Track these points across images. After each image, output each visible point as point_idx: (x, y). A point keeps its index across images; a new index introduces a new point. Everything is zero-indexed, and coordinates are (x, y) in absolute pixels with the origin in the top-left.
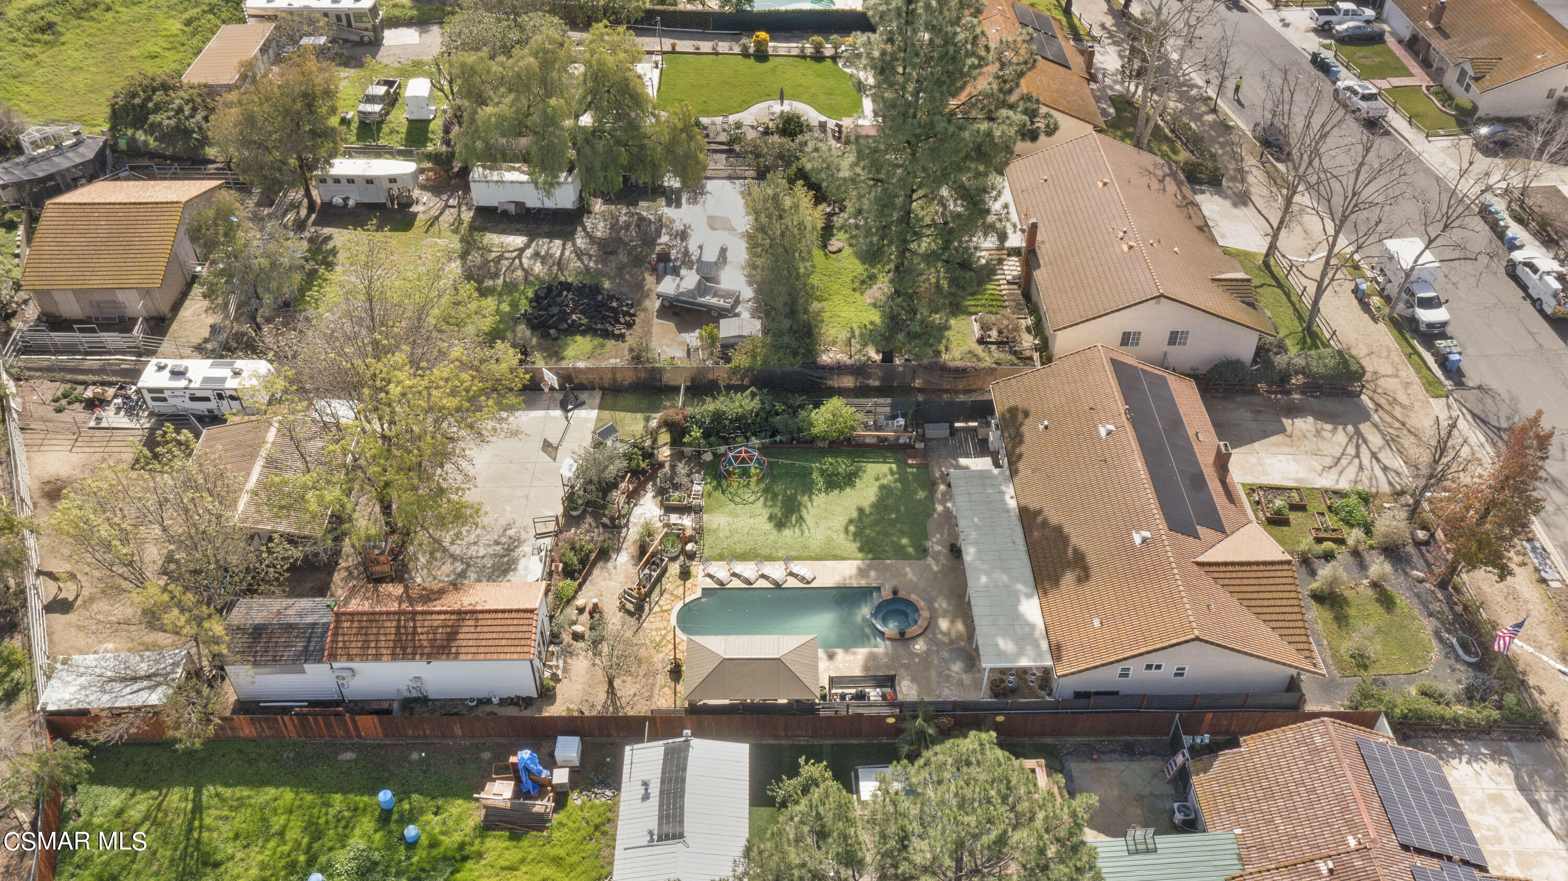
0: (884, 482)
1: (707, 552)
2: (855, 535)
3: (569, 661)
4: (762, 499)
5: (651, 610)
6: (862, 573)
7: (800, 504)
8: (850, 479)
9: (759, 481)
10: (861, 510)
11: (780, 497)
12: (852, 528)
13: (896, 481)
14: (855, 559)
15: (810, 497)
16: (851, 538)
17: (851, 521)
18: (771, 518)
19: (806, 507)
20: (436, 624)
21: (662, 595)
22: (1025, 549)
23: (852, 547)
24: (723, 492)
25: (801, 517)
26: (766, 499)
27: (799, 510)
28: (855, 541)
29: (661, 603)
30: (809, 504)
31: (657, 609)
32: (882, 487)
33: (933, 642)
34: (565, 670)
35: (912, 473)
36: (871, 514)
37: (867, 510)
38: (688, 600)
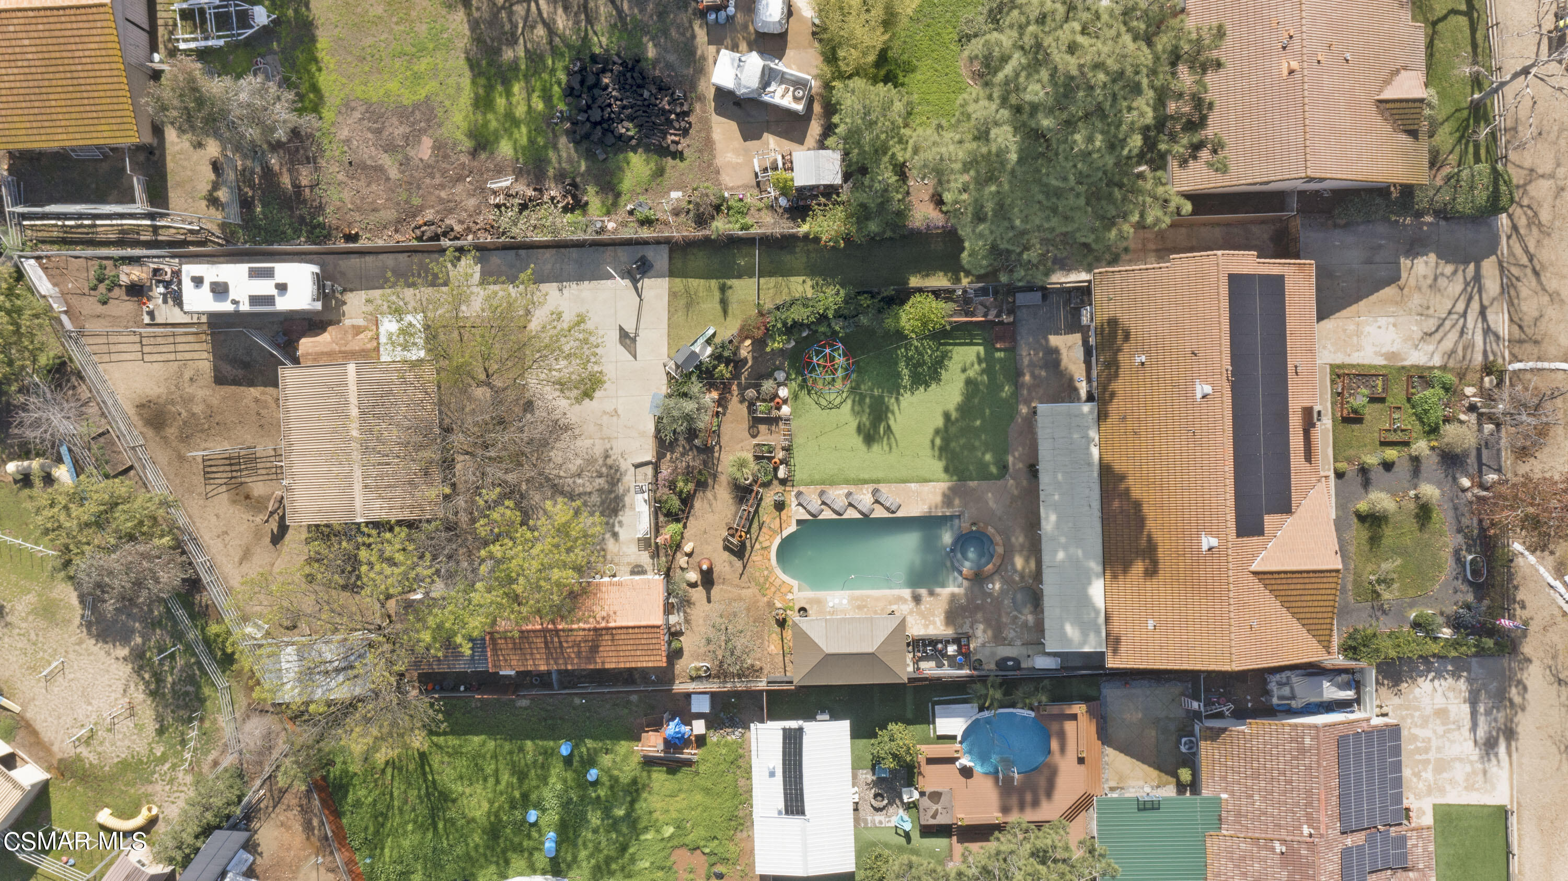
0: (971, 373)
1: (798, 476)
2: (941, 449)
3: (688, 610)
4: (849, 402)
5: (752, 548)
6: (948, 500)
7: (887, 408)
8: (936, 372)
9: (846, 377)
10: (947, 416)
11: (868, 400)
12: (938, 441)
13: (983, 372)
14: (938, 481)
15: (897, 399)
16: (937, 453)
17: (937, 432)
18: (859, 429)
19: (893, 413)
20: (579, 639)
21: (760, 529)
22: (1099, 514)
23: (937, 466)
24: (809, 393)
25: (889, 427)
26: (854, 401)
27: (887, 418)
28: (940, 458)
29: (760, 538)
30: (896, 408)
31: (757, 546)
32: (969, 382)
33: (1006, 581)
34: (687, 621)
35: (1000, 360)
36: (957, 420)
37: (954, 415)
38: (786, 533)
